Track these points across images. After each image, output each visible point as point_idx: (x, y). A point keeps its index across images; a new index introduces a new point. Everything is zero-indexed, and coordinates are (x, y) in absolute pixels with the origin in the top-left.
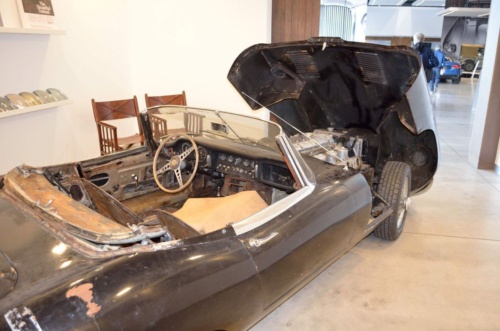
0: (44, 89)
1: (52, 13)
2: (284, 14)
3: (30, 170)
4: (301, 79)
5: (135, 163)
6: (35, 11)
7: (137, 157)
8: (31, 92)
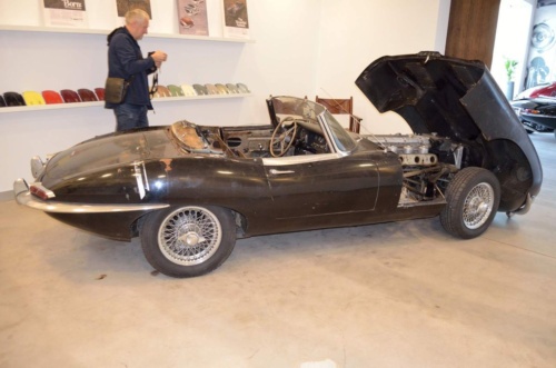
0: (234, 84)
1: (247, 26)
2: (459, 29)
3: (188, 124)
4: (423, 89)
5: (261, 135)
6: (234, 25)
7: (263, 131)
8: (224, 84)
